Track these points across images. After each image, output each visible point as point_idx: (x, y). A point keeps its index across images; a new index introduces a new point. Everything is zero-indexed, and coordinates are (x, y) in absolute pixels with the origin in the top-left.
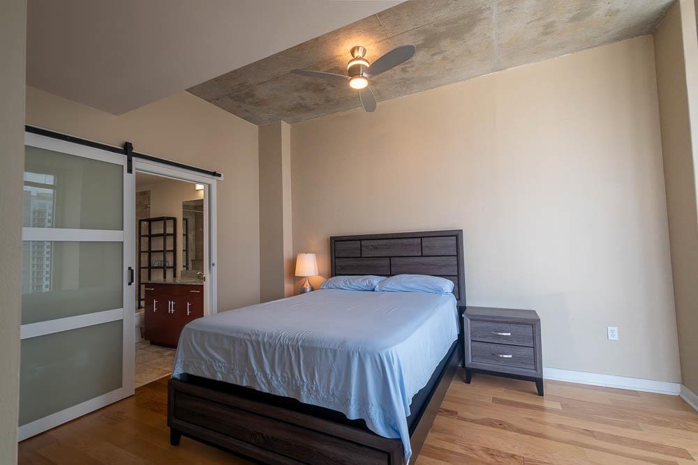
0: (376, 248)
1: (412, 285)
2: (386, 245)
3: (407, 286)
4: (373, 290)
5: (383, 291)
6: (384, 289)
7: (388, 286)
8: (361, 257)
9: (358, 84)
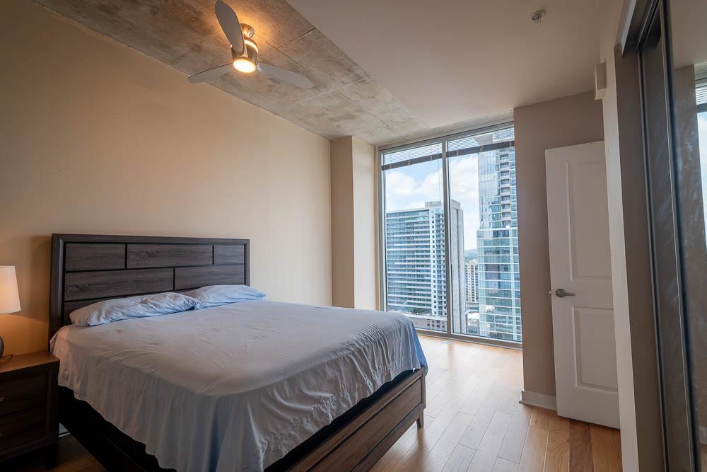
0: (151, 255)
1: (236, 296)
2: (169, 252)
3: (232, 297)
4: (192, 308)
5: (205, 307)
6: (207, 304)
7: (211, 301)
8: (126, 269)
9: (244, 66)
